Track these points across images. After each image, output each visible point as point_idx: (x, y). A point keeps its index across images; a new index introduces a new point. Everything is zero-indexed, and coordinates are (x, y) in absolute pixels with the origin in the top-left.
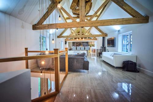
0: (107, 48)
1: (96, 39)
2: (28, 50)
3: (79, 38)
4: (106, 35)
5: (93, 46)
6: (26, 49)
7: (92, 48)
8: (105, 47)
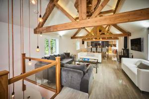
0: (131, 51)
1: (118, 39)
2: (26, 56)
3: (96, 38)
4: (129, 34)
5: (115, 46)
6: (24, 55)
7: (113, 48)
8: (128, 50)
